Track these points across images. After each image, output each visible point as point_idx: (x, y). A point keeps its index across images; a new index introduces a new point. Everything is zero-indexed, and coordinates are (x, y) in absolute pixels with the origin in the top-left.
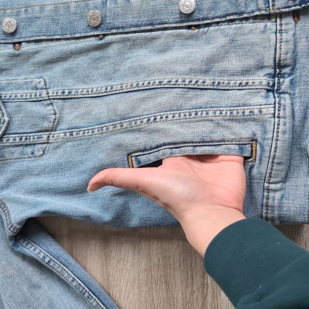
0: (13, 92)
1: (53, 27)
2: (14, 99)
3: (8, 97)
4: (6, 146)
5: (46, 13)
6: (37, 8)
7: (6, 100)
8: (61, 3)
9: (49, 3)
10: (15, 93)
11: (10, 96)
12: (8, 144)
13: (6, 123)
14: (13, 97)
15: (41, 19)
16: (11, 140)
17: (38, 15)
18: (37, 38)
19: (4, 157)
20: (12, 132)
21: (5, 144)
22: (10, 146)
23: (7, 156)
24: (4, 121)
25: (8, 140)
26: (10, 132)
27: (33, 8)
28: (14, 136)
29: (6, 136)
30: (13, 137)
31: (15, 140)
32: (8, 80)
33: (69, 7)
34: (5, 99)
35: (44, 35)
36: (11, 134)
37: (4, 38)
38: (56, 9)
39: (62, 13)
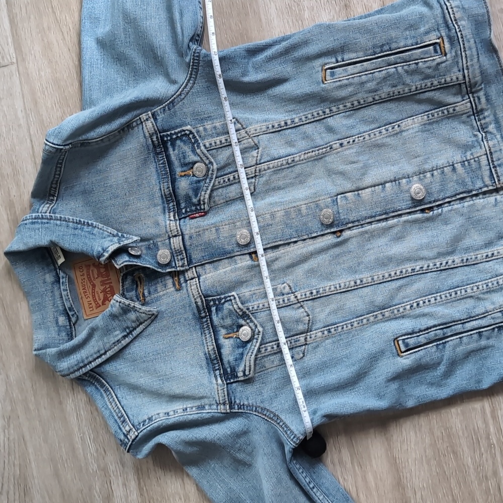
0: (260, 302)
1: (288, 231)
2: (263, 309)
3: (256, 308)
4: (265, 356)
5: (277, 220)
6: (268, 216)
7: (254, 312)
8: (291, 208)
9: (279, 209)
10: (262, 302)
11: (258, 307)
12: (266, 354)
13: (261, 333)
14: (261, 306)
15: (273, 226)
16: (269, 349)
17: (270, 222)
18: (274, 244)
19: (265, 367)
20: (268, 341)
21: (263, 355)
22: (270, 355)
23: (267, 365)
24: (259, 332)
25: (266, 350)
26: (265, 341)
27: (263, 216)
28: (271, 344)
29: (263, 346)
30: (270, 346)
31: (273, 348)
32: (250, 291)
33: (300, 210)
34: (252, 311)
35: (281, 241)
36: (267, 343)
37: (239, 250)
38: (287, 214)
39: (293, 217)
